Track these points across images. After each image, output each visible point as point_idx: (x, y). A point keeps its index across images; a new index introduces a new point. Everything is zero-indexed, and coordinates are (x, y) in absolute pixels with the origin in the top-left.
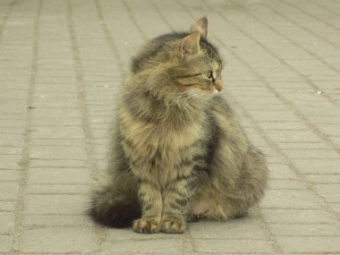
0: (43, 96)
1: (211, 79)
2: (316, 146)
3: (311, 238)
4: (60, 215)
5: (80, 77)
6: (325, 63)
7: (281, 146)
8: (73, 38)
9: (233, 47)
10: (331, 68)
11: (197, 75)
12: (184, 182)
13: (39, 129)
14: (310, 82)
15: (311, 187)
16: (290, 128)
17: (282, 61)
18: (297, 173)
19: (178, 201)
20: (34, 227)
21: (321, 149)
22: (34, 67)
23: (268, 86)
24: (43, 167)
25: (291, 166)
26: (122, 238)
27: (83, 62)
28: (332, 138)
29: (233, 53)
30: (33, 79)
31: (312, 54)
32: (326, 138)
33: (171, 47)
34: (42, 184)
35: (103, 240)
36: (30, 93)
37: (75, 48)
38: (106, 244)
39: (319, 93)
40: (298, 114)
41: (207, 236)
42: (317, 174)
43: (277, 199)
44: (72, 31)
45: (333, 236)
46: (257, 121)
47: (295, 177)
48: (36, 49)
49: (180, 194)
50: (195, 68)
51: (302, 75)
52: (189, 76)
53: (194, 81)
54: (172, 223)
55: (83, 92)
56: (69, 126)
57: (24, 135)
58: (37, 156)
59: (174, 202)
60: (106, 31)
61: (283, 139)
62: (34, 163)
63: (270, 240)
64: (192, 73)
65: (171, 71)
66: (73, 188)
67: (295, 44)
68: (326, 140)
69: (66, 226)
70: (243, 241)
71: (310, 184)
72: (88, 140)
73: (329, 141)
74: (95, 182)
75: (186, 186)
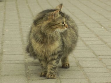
0: (7, 30)
1: (63, 24)
2: (102, 46)
3: (101, 78)
4: (14, 71)
5: (20, 23)
6: (105, 17)
7: (90, 46)
8: (18, 10)
9: (73, 12)
10: (107, 19)
11: (58, 24)
12: (55, 61)
13: (6, 42)
14: (100, 24)
15: (101, 60)
16: (93, 40)
17: (90, 17)
18: (96, 55)
19: (53, 68)
20: (5, 75)
21: (104, 47)
22: (4, 20)
23: (85, 25)
24: (8, 55)
25: (94, 53)
26: (36, 79)
27: (21, 18)
28: (107, 43)
29: (73, 14)
30: (4, 24)
31: (100, 14)
32: (106, 43)
33: (48, 15)
34: (7, 61)
35: (29, 80)
36: (3, 29)
37: (18, 13)
38: (30, 81)
39: (103, 27)
40: (96, 35)
41: (65, 78)
42: (103, 55)
43: (89, 64)
44: (17, 8)
45: (109, 77)
46: (82, 38)
47: (95, 57)
48: (5, 14)
49: (54, 65)
50: (57, 21)
51: (97, 21)
52: (56, 25)
53: (58, 26)
54: (51, 76)
55: (21, 29)
56: (16, 40)
57: (1, 44)
58: (5, 51)
59: (51, 68)
60: (29, 7)
61: (91, 44)
62: (4, 53)
63: (87, 78)
64: (57, 23)
65: (49, 24)
66: (18, 62)
67: (94, 11)
68: (106, 44)
69: (16, 75)
70: (78, 79)
71: (100, 59)
72: (23, 45)
73: (107, 44)
74: (26, 60)
75: (56, 62)
